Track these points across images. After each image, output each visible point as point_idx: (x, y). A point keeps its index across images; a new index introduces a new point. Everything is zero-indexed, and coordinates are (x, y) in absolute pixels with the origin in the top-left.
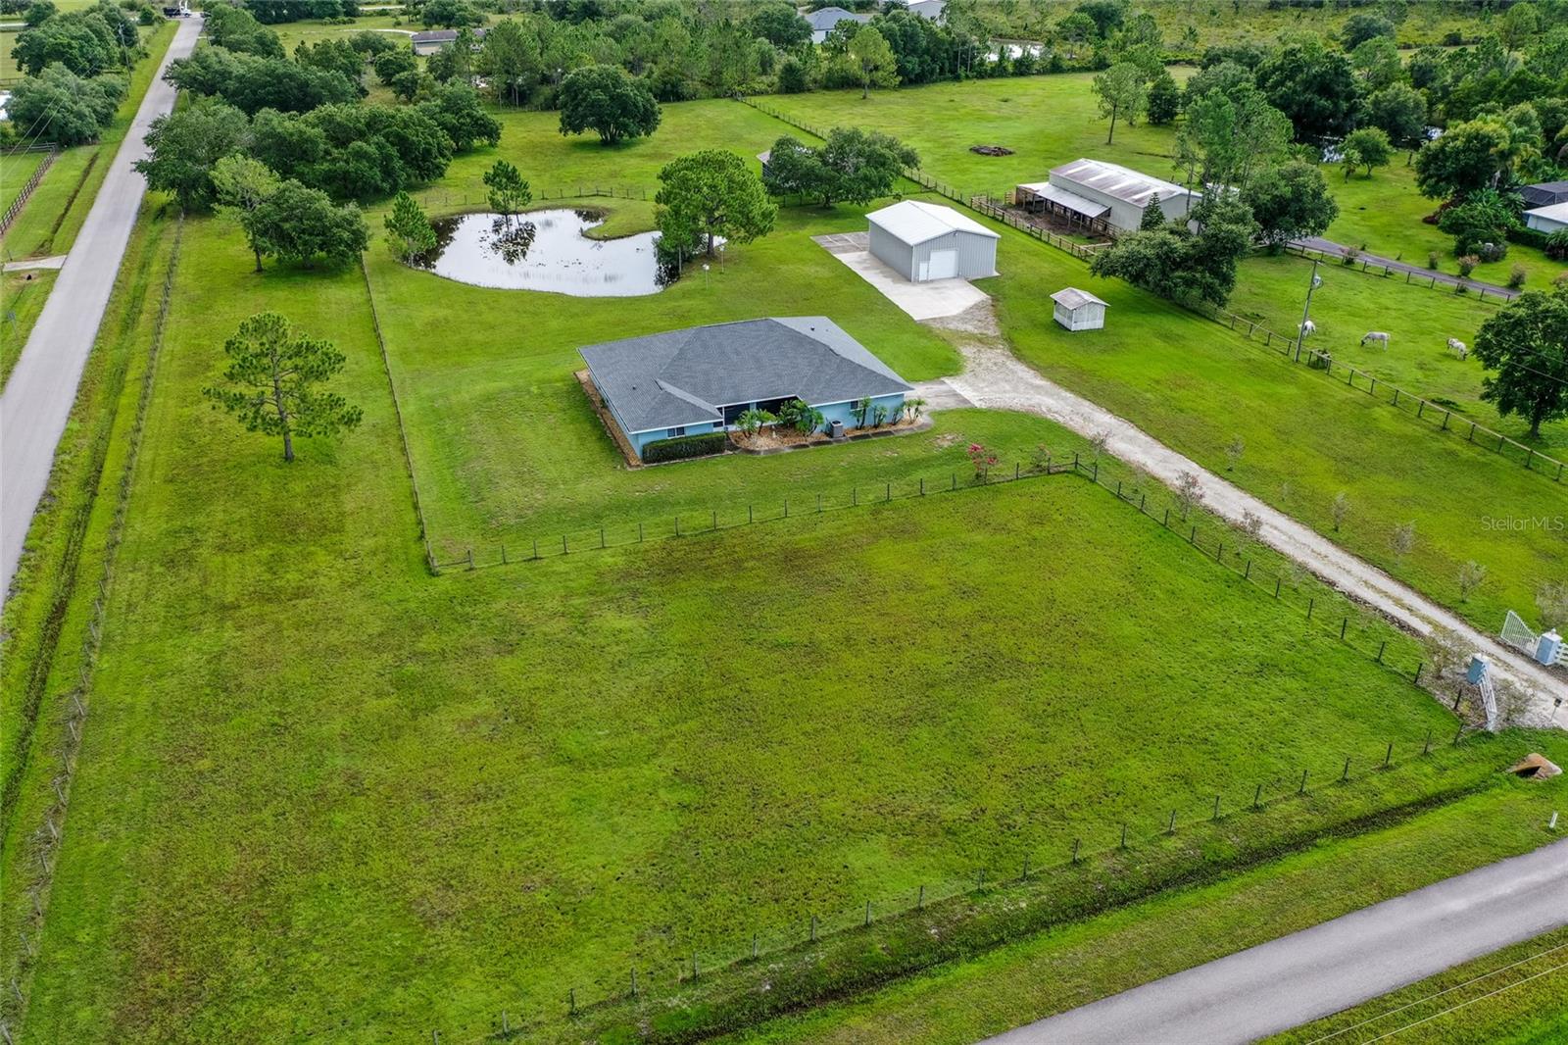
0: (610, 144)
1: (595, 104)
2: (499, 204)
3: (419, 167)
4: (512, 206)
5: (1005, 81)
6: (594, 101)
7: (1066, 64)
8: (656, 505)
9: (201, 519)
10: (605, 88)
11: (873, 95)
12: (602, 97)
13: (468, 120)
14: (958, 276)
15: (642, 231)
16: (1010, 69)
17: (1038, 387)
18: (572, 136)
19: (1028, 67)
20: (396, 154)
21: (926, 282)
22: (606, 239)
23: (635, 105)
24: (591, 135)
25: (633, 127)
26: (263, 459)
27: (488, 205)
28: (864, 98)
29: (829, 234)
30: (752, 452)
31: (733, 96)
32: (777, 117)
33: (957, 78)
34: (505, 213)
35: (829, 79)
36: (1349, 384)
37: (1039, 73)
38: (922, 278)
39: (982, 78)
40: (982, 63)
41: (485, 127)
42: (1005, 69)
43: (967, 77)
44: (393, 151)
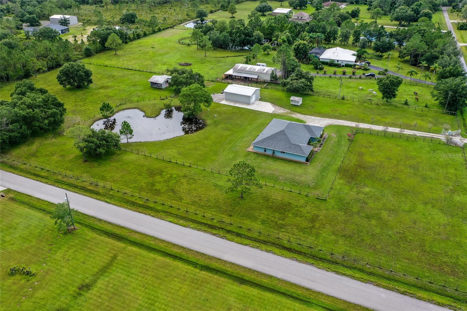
0: (79, 87)
5: (139, 41)
8: (326, 168)
14: (256, 100)
21: (253, 104)
22: (156, 116)
28: (116, 54)
30: (316, 151)
32: (107, 66)
33: (126, 43)
34: (107, 118)
36: (353, 101)
39: (132, 41)
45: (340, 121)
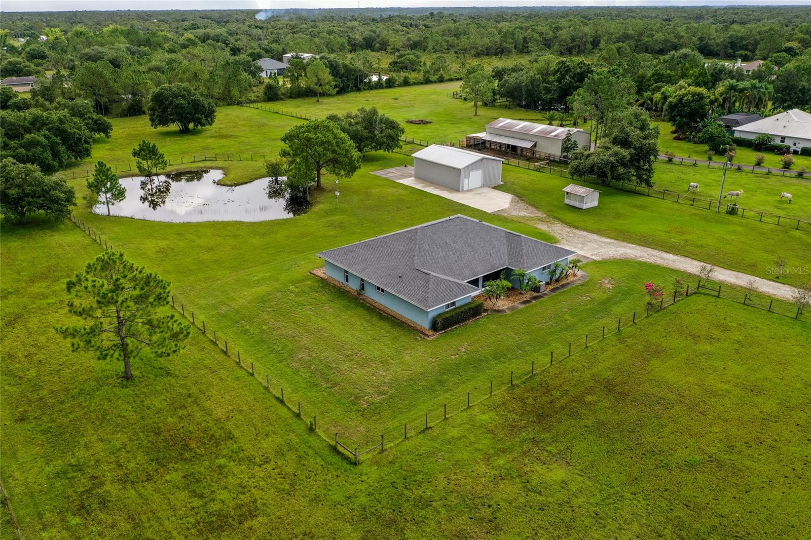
0: (185, 132)
1: (179, 107)
2: (145, 170)
3: (73, 151)
4: (154, 170)
5: (381, 91)
6: (179, 104)
7: (412, 81)
8: (475, 363)
9: (81, 453)
10: (183, 96)
11: (321, 100)
12: (183, 102)
13: (90, 121)
14: (483, 186)
15: (257, 179)
16: (384, 84)
17: (609, 243)
18: (161, 129)
19: (394, 83)
20: (59, 141)
21: (468, 191)
22: (236, 185)
23: (203, 106)
24: (175, 127)
25: (203, 121)
26: (101, 381)
27: (137, 171)
28: (318, 101)
29: (379, 170)
30: (499, 311)
31: (239, 104)
32: (277, 113)
33: (359, 90)
34: (149, 175)
35: (291, 93)
36: (761, 221)
37: (399, 86)
38: (465, 189)
39: (371, 89)
40: (370, 81)
41: (103, 125)
42: (382, 84)
43: (364, 89)
44: (58, 140)
45: (671, 257)
